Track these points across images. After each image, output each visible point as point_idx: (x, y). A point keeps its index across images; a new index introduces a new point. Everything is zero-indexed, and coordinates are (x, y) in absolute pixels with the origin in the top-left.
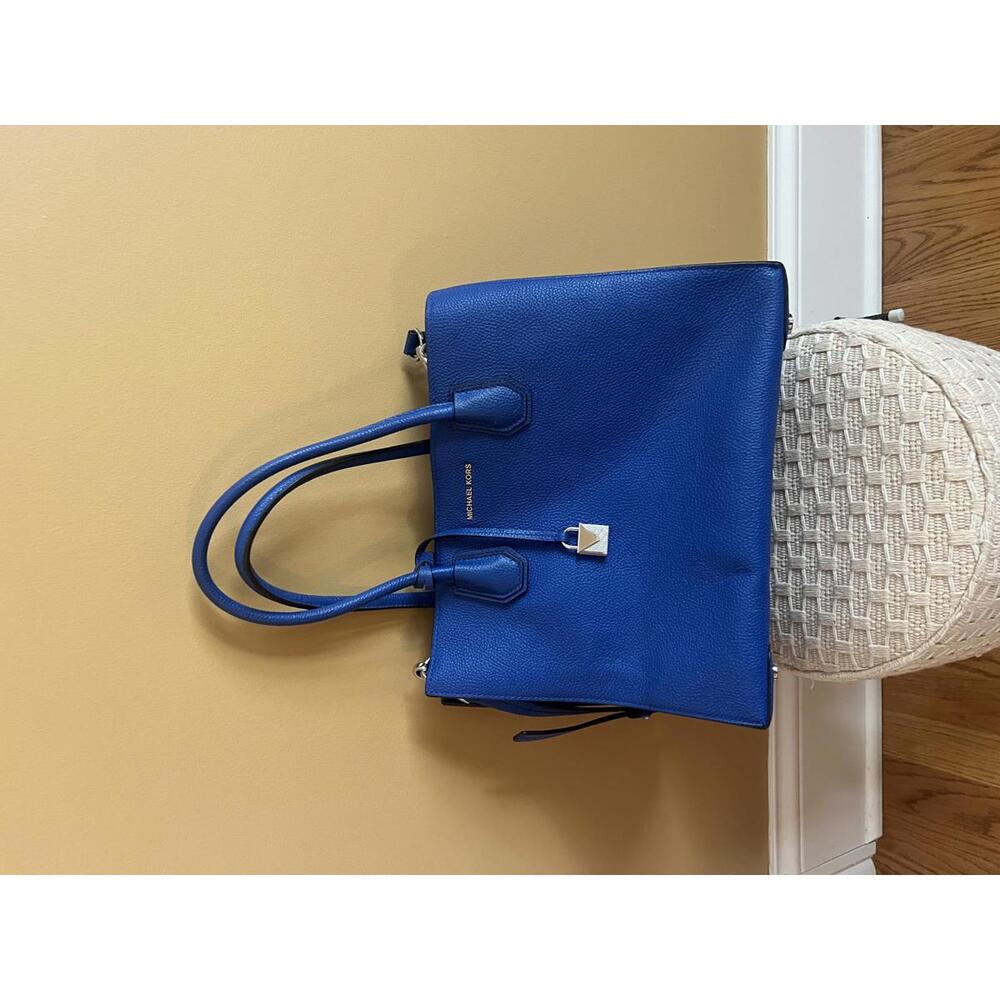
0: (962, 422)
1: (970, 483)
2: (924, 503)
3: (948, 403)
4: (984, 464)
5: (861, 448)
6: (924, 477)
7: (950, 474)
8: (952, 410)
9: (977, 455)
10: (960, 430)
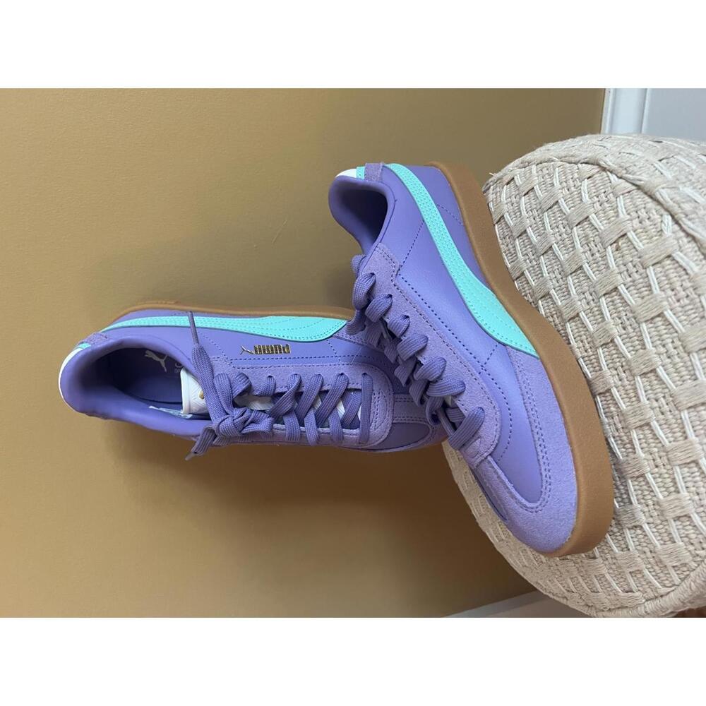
0: (639, 187)
1: (678, 256)
2: (632, 312)
3: (613, 177)
4: (687, 224)
5: (544, 283)
6: (619, 277)
7: (647, 256)
8: (621, 180)
9: (673, 216)
10: (640, 198)
